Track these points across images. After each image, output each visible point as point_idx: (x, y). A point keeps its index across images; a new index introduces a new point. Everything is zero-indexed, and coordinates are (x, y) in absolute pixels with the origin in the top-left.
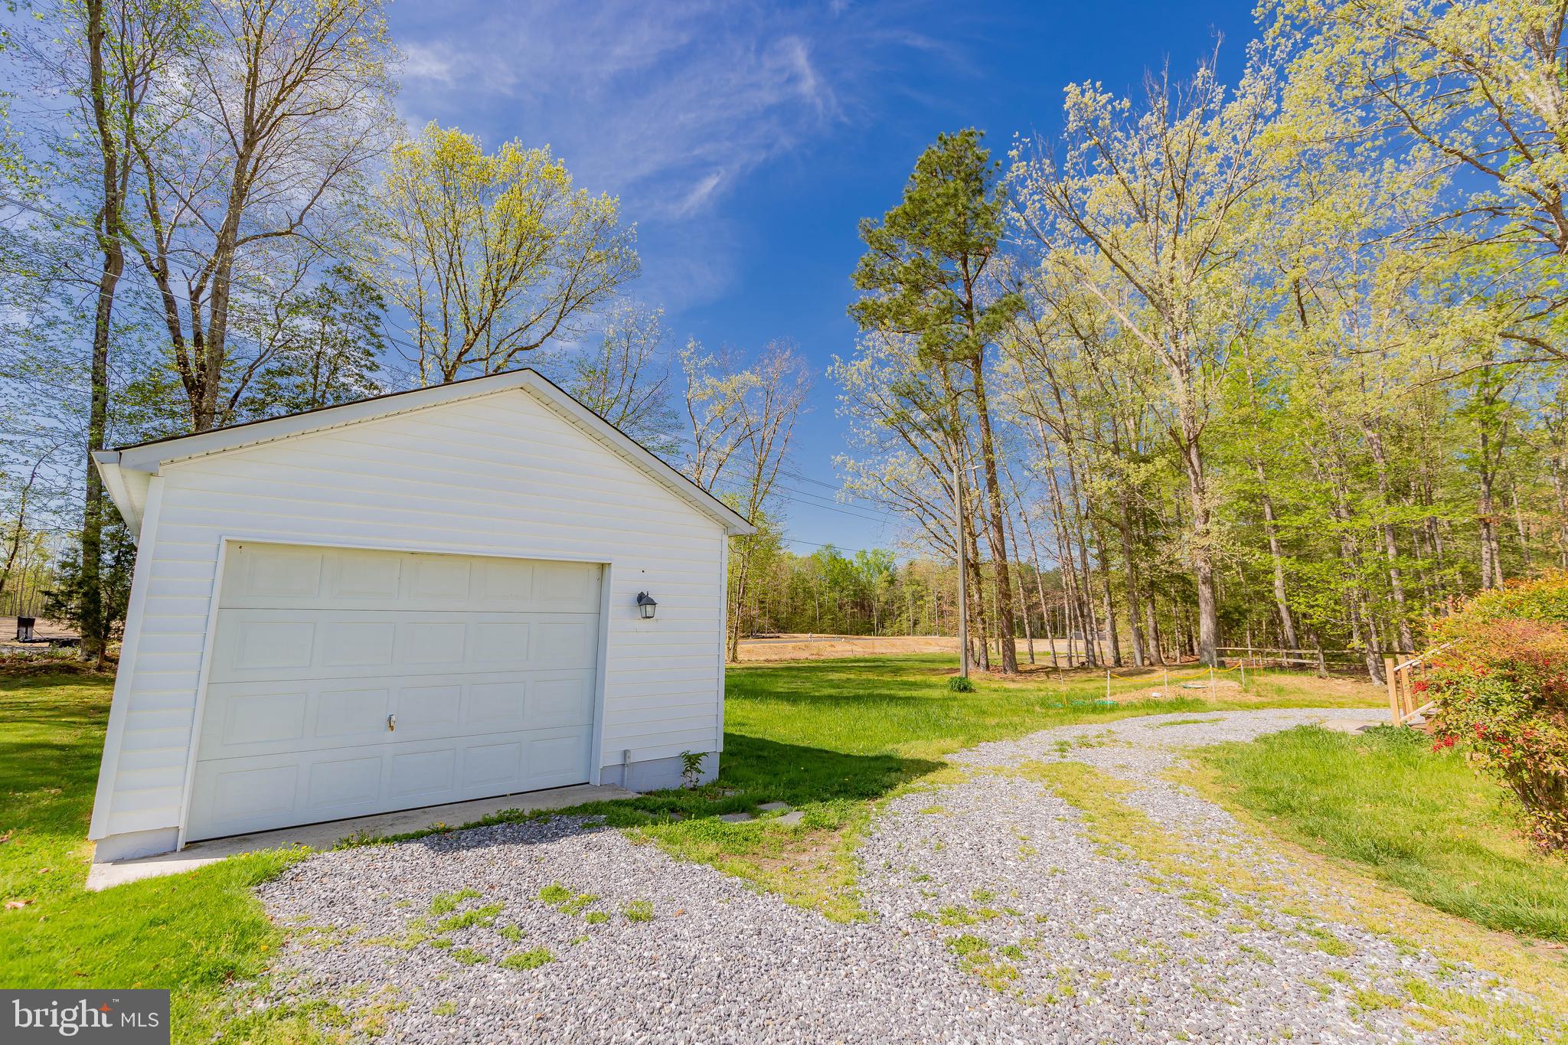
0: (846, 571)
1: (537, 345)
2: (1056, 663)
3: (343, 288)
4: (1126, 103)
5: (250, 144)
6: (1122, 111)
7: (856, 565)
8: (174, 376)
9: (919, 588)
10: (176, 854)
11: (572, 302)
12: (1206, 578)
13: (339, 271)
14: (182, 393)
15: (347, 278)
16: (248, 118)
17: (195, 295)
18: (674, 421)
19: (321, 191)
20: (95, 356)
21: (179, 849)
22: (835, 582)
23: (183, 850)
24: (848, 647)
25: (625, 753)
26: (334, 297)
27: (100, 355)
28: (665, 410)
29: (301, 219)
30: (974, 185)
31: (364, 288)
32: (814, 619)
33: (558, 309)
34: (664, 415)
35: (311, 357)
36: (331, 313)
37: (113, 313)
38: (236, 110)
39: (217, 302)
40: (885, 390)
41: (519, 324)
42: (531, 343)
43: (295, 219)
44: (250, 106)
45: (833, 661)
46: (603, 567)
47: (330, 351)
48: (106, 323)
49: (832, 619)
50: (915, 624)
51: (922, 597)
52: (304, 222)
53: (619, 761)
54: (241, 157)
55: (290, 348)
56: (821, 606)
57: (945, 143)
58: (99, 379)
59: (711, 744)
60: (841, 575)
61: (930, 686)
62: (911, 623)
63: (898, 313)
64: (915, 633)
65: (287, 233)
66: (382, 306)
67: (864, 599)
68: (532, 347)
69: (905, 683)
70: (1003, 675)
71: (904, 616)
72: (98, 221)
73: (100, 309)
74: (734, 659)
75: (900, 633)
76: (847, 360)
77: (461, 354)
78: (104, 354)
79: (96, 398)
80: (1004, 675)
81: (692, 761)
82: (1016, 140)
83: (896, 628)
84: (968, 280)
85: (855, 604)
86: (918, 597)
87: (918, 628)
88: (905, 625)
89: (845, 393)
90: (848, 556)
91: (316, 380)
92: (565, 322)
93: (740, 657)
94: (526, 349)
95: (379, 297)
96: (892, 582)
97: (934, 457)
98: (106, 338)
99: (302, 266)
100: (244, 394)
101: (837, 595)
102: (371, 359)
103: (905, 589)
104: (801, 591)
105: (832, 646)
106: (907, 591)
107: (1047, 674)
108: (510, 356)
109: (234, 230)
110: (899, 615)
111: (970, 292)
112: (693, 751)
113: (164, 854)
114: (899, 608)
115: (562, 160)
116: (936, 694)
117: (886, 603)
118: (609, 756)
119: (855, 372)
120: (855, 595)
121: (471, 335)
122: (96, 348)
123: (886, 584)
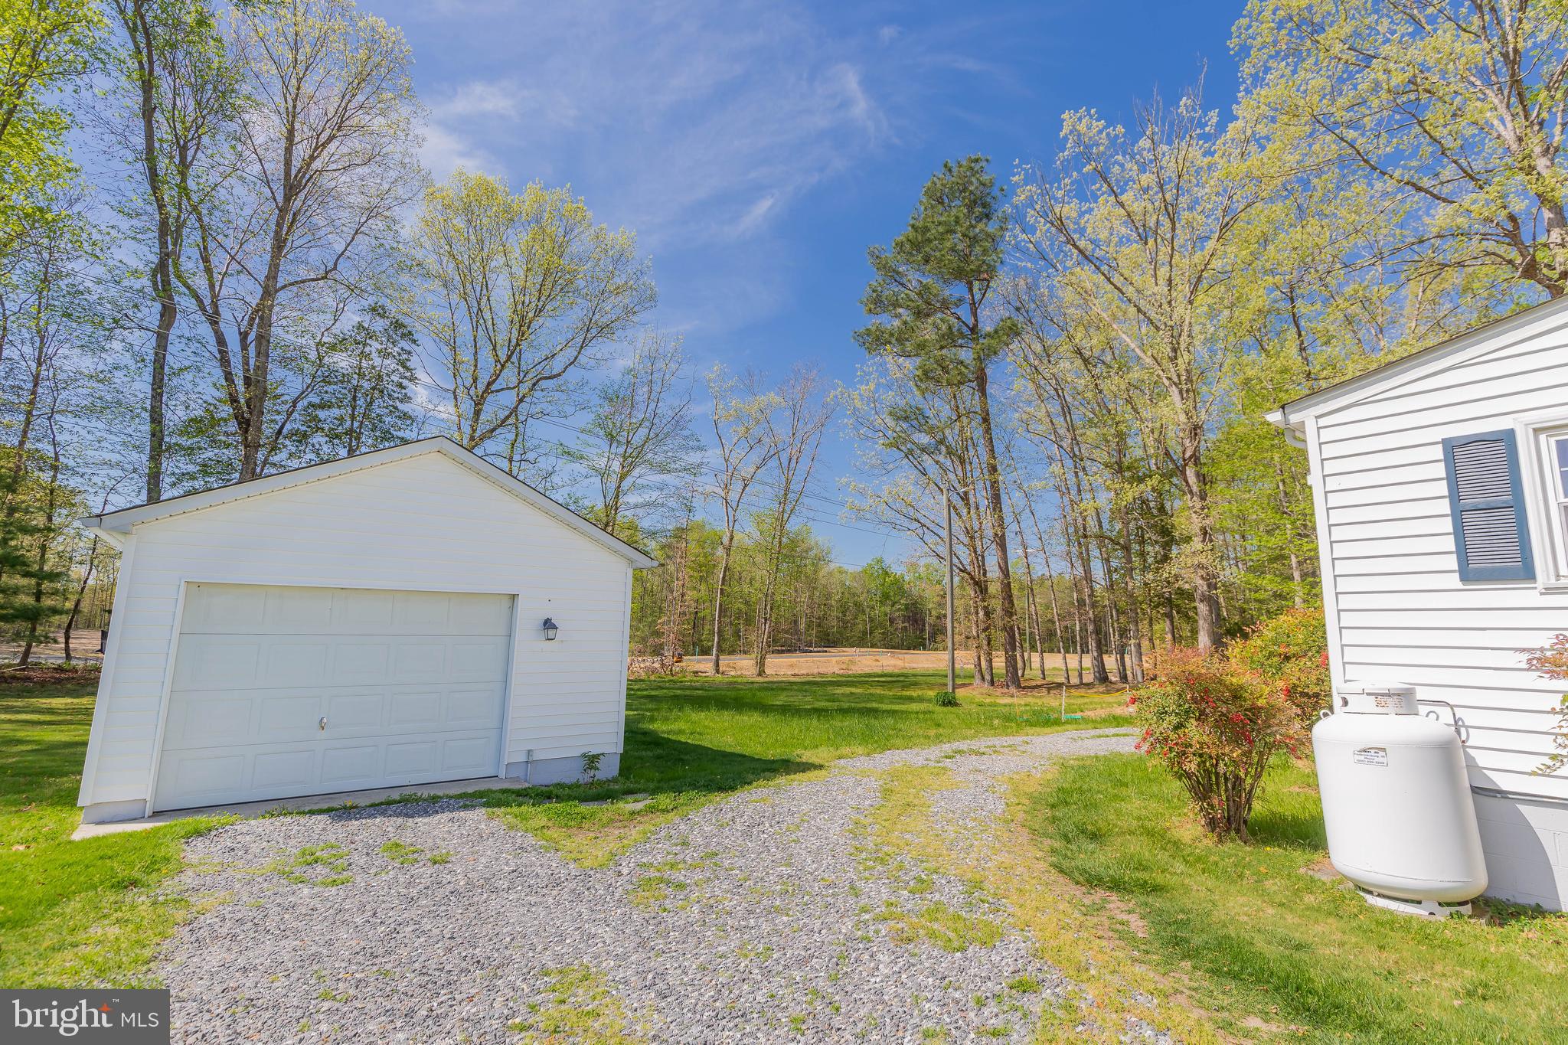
0: (898, 585)
1: (559, 375)
2: (1067, 678)
3: (379, 325)
4: (1120, 129)
5: (287, 199)
6: (1117, 137)
7: (907, 578)
8: (226, 410)
10: (144, 819)
11: (594, 332)
12: (1204, 596)
13: (374, 310)
14: (233, 427)
15: (382, 316)
16: (287, 173)
17: (244, 336)
18: (697, 444)
19: (353, 239)
20: (153, 396)
21: (144, 816)
22: (886, 596)
23: (149, 817)
24: (893, 662)
25: (531, 752)
26: (370, 335)
27: (157, 395)
28: (686, 433)
29: (335, 264)
30: (978, 210)
31: (398, 325)
32: (865, 633)
33: (579, 340)
34: (686, 438)
35: (350, 391)
36: (367, 349)
37: (168, 357)
38: (275, 168)
39: (261, 344)
41: (545, 353)
42: (555, 372)
43: (330, 265)
44: (288, 163)
45: (860, 676)
46: (513, 597)
47: (366, 385)
48: (162, 368)
49: (883, 633)
52: (339, 267)
53: (523, 758)
54: (280, 210)
55: (329, 383)
56: (871, 620)
57: (950, 170)
58: (156, 418)
60: (892, 590)
61: (921, 700)
63: (901, 338)
65: (323, 278)
66: (415, 341)
67: (917, 613)
68: (555, 376)
70: (1005, 690)
72: (154, 276)
73: (156, 354)
74: (761, 673)
77: (489, 384)
78: (161, 395)
79: (153, 435)
81: (591, 760)
82: (1017, 166)
84: (974, 303)
85: (907, 619)
90: (898, 570)
91: (353, 412)
92: (588, 351)
93: (768, 671)
94: (549, 378)
95: (410, 333)
98: (162, 380)
99: (341, 305)
100: (288, 427)
101: (888, 610)
102: (403, 391)
104: (850, 607)
105: (877, 660)
107: (1049, 689)
108: (534, 385)
109: (275, 278)
111: (975, 315)
112: (594, 752)
113: (135, 819)
115: (583, 198)
116: (917, 707)
117: (939, 617)
118: (515, 754)
120: (907, 609)
121: (499, 367)
122: (153, 389)
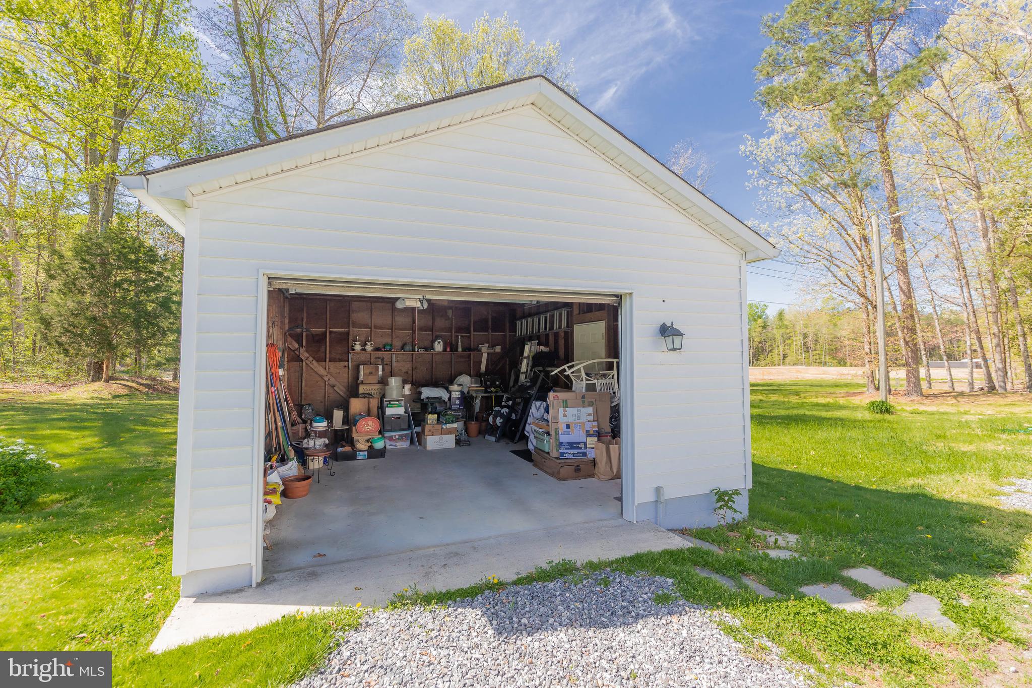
2: (953, 387)
9: (788, 331)
10: (251, 590)
21: (254, 585)
23: (259, 585)
25: (658, 490)
40: (791, 161)
46: (621, 297)
50: (784, 357)
51: (790, 338)
53: (651, 498)
59: (743, 481)
61: (842, 407)
62: (781, 357)
63: (804, 89)
64: (784, 364)
69: (817, 405)
71: (775, 351)
75: (773, 364)
76: (757, 136)
80: (909, 399)
81: (723, 498)
83: (768, 360)
84: (873, 50)
86: (787, 338)
87: (787, 360)
88: (776, 358)
89: (753, 168)
96: (764, 327)
97: (840, 215)
103: (775, 331)
106: (778, 334)
110: (771, 351)
113: (240, 590)
114: (771, 345)
116: (859, 415)
117: (760, 342)
118: (642, 493)
119: (767, 146)
123: (761, 329)
